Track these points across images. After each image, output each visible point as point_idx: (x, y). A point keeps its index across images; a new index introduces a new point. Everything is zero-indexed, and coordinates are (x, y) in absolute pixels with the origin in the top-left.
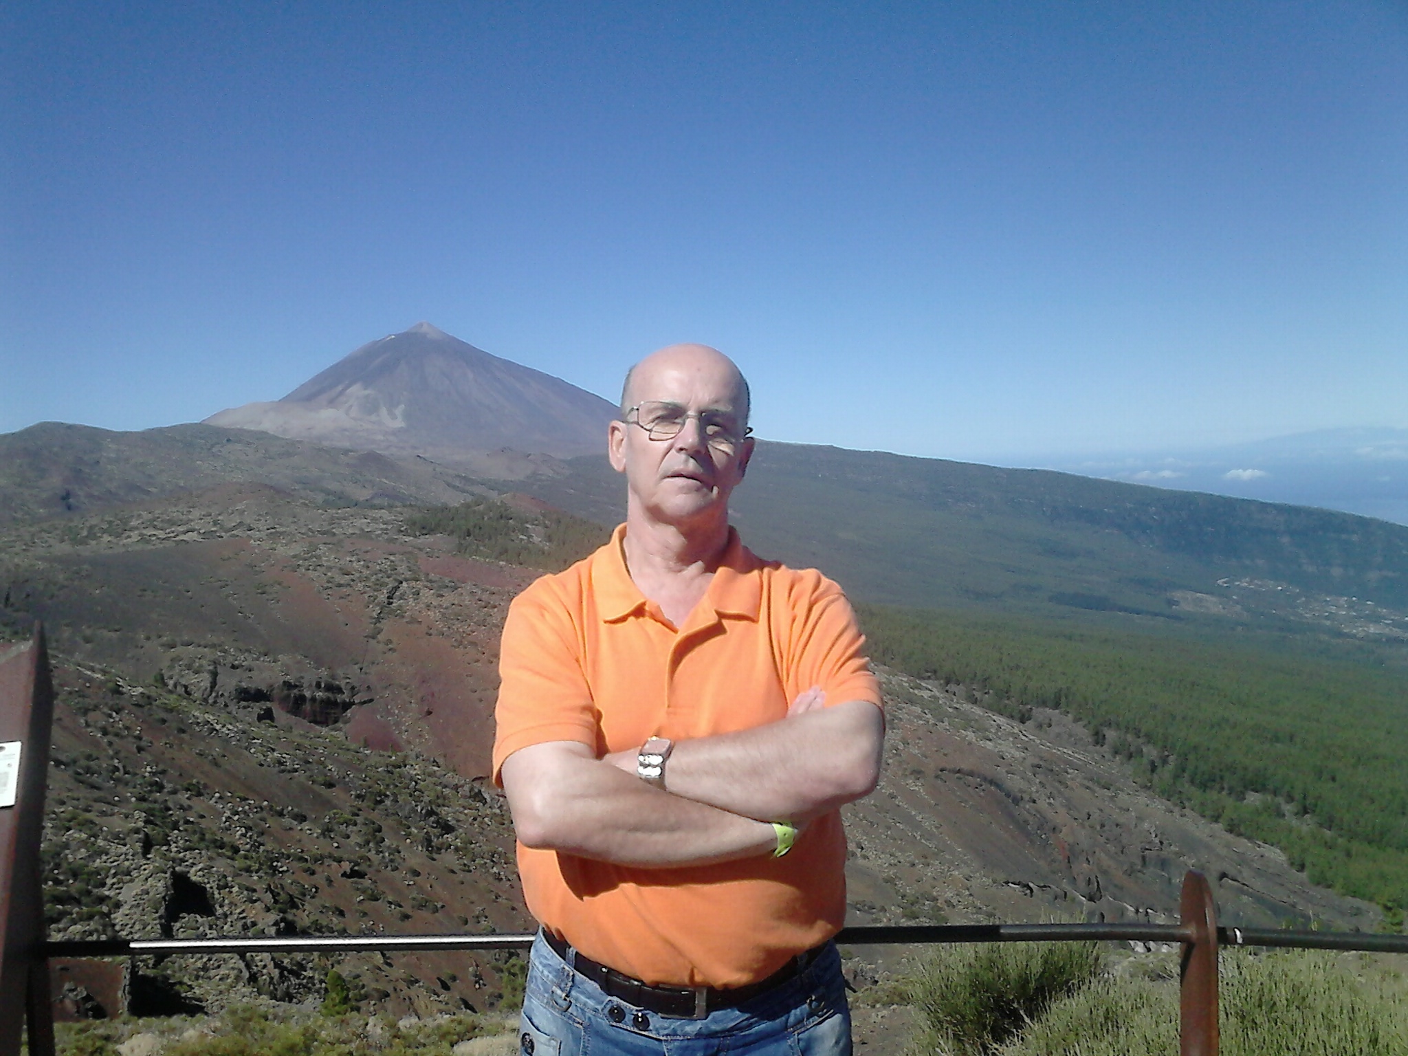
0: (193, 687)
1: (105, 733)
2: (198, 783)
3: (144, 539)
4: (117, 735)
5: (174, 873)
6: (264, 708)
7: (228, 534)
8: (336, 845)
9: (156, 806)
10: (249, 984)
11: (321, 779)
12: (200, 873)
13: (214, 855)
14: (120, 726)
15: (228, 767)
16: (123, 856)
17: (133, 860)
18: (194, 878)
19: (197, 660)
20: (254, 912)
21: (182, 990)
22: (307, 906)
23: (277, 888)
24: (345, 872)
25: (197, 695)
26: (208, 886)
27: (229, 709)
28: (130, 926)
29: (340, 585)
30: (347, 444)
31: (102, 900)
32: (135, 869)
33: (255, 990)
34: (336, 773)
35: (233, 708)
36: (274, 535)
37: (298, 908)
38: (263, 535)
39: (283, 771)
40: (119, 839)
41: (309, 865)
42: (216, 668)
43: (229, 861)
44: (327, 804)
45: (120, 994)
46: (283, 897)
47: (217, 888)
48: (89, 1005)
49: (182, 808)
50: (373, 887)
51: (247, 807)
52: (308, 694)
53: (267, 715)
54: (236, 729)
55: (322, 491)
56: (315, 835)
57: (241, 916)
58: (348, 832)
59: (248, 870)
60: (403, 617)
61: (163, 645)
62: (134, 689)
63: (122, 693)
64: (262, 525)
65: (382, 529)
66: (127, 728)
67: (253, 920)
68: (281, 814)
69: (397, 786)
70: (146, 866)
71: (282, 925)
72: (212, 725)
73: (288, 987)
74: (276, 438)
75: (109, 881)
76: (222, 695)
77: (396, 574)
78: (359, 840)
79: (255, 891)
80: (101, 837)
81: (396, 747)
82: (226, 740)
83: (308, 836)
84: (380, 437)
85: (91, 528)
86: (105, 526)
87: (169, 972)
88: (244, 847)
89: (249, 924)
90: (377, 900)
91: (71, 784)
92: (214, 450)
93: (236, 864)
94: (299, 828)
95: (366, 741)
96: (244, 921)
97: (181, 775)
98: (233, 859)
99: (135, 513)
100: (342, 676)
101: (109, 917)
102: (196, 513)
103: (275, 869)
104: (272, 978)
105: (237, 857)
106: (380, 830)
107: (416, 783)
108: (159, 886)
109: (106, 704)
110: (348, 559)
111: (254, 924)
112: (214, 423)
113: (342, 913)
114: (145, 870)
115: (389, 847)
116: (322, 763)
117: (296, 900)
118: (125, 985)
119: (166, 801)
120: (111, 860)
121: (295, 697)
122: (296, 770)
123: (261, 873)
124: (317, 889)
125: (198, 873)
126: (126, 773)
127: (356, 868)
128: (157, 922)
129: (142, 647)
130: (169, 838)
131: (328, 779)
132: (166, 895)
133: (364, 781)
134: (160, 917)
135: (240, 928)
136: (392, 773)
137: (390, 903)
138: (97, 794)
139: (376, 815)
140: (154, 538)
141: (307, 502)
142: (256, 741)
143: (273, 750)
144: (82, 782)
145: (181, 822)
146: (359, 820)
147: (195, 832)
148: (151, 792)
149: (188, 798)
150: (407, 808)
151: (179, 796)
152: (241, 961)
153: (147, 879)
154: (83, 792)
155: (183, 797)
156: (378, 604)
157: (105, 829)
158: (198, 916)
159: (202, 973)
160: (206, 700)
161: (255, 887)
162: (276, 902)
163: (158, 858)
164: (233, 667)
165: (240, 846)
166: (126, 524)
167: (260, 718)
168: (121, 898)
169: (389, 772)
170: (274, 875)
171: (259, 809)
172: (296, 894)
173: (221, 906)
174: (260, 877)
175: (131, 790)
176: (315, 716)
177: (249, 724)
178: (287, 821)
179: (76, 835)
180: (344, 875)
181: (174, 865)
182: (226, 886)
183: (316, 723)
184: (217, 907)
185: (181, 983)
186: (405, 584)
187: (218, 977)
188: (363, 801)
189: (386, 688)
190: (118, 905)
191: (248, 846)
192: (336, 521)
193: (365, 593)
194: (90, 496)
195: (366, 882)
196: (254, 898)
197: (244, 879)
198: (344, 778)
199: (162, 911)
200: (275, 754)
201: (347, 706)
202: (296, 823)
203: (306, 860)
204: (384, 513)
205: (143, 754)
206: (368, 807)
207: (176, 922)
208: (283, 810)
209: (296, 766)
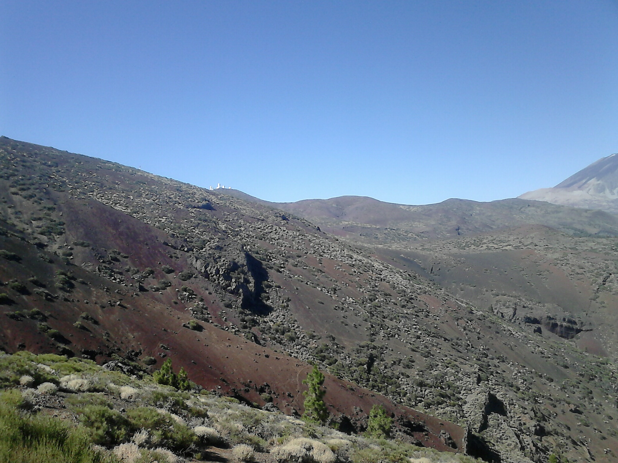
0: (505, 314)
1: (465, 330)
2: (503, 356)
3: (488, 248)
4: (469, 331)
5: (489, 394)
6: (537, 327)
7: (526, 247)
8: (567, 396)
9: (484, 363)
10: (521, 451)
11: (561, 363)
12: (501, 396)
13: (508, 389)
14: (471, 327)
15: (516, 351)
16: (469, 382)
17: (473, 385)
18: (498, 398)
19: (508, 302)
20: (525, 419)
21: (489, 446)
22: (551, 421)
23: (537, 410)
24: (572, 409)
25: (507, 318)
26: (504, 402)
27: (521, 326)
28: (470, 412)
29: (578, 274)
30: (587, 207)
31: (459, 399)
32: (473, 389)
33: (523, 454)
34: (569, 362)
35: (523, 325)
36: (547, 249)
37: (546, 421)
38: (542, 248)
39: (543, 357)
40: (468, 375)
41: (553, 402)
42: (516, 307)
43: (515, 393)
44: (564, 376)
45: (463, 440)
46: (539, 415)
47: (508, 404)
48: (450, 441)
49: (495, 366)
50: (586, 419)
51: (525, 371)
52: (559, 323)
53: (539, 331)
54: (522, 335)
55: (572, 229)
56: (557, 389)
57: (519, 419)
58: (575, 391)
59: (523, 399)
60: (611, 291)
61: (493, 294)
62: (478, 312)
63: (473, 314)
64: (542, 244)
65: (603, 248)
66: (474, 328)
67: (524, 422)
68: (541, 376)
69: (602, 373)
70: (478, 389)
71: (538, 427)
72: (511, 331)
73: (539, 457)
74: (551, 204)
75: (462, 392)
76: (518, 319)
77: (608, 270)
78: (580, 396)
79: (526, 409)
80: (460, 373)
81: (603, 354)
82: (517, 339)
83: (554, 389)
84: (605, 204)
85: (467, 242)
86: (473, 242)
87: (485, 436)
88: (522, 388)
89: (522, 424)
90: (588, 426)
91: (450, 349)
92: (522, 210)
93: (517, 395)
94: (549, 384)
95: (586, 349)
96: (520, 421)
97: (496, 352)
98: (516, 393)
99: (485, 237)
100: (576, 316)
101: (462, 407)
102: (512, 238)
103: (536, 401)
104: (532, 451)
105: (518, 392)
106: (591, 392)
107: (613, 373)
108: (483, 398)
109: (466, 317)
110: (583, 261)
111: (525, 424)
112: (522, 198)
113: (569, 428)
114: (477, 390)
115: (596, 402)
116: (563, 356)
117: (545, 417)
118: (465, 437)
119: (489, 362)
120: (464, 383)
121: (552, 324)
122: (549, 357)
123: (529, 401)
124: (556, 414)
125: (500, 396)
126: (473, 347)
127: (578, 409)
128: (481, 413)
129: (484, 294)
130: (489, 378)
131: (565, 363)
132: (486, 402)
133: (584, 368)
134: (483, 412)
135: (518, 425)
136: (600, 366)
137: (595, 429)
138: (460, 354)
139: (590, 386)
140: (493, 248)
141: (564, 234)
142: (531, 341)
143: (539, 347)
144: (454, 349)
145: (494, 372)
146: (580, 386)
147: (500, 378)
148: (482, 357)
149: (498, 362)
150: (607, 385)
151: (494, 360)
152: (517, 439)
153: (478, 394)
154: (454, 352)
155: (496, 361)
156: (598, 284)
157: (462, 369)
158: (499, 415)
159: (499, 440)
160: (511, 320)
161: (526, 407)
162: (536, 416)
163: (483, 386)
164: (524, 307)
165: (520, 388)
166: (481, 241)
167: (535, 331)
168: (466, 400)
169: (598, 365)
170: (536, 403)
171: (530, 372)
172: (546, 414)
173: (510, 413)
174: (529, 403)
175: (474, 355)
176: (562, 333)
177: (529, 333)
178: (544, 380)
179: (451, 370)
180: (571, 410)
181: (490, 390)
182: (513, 404)
183: (563, 337)
184: (508, 412)
185: (490, 442)
186: (613, 275)
187: (507, 444)
188: (583, 377)
189: (600, 325)
190: (465, 403)
191: (524, 388)
192: (580, 243)
193: (592, 278)
194: (468, 229)
195: (583, 417)
196: (525, 412)
197: (521, 402)
198: (573, 365)
199: (483, 409)
200: (540, 349)
201: (578, 331)
202: (548, 382)
203: (552, 400)
204: (604, 241)
205: (480, 340)
206: (586, 381)
207: (489, 415)
208: (542, 375)
209: (549, 356)
